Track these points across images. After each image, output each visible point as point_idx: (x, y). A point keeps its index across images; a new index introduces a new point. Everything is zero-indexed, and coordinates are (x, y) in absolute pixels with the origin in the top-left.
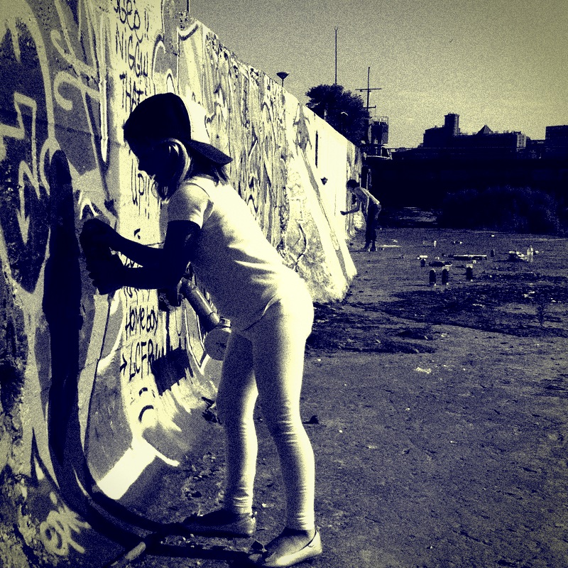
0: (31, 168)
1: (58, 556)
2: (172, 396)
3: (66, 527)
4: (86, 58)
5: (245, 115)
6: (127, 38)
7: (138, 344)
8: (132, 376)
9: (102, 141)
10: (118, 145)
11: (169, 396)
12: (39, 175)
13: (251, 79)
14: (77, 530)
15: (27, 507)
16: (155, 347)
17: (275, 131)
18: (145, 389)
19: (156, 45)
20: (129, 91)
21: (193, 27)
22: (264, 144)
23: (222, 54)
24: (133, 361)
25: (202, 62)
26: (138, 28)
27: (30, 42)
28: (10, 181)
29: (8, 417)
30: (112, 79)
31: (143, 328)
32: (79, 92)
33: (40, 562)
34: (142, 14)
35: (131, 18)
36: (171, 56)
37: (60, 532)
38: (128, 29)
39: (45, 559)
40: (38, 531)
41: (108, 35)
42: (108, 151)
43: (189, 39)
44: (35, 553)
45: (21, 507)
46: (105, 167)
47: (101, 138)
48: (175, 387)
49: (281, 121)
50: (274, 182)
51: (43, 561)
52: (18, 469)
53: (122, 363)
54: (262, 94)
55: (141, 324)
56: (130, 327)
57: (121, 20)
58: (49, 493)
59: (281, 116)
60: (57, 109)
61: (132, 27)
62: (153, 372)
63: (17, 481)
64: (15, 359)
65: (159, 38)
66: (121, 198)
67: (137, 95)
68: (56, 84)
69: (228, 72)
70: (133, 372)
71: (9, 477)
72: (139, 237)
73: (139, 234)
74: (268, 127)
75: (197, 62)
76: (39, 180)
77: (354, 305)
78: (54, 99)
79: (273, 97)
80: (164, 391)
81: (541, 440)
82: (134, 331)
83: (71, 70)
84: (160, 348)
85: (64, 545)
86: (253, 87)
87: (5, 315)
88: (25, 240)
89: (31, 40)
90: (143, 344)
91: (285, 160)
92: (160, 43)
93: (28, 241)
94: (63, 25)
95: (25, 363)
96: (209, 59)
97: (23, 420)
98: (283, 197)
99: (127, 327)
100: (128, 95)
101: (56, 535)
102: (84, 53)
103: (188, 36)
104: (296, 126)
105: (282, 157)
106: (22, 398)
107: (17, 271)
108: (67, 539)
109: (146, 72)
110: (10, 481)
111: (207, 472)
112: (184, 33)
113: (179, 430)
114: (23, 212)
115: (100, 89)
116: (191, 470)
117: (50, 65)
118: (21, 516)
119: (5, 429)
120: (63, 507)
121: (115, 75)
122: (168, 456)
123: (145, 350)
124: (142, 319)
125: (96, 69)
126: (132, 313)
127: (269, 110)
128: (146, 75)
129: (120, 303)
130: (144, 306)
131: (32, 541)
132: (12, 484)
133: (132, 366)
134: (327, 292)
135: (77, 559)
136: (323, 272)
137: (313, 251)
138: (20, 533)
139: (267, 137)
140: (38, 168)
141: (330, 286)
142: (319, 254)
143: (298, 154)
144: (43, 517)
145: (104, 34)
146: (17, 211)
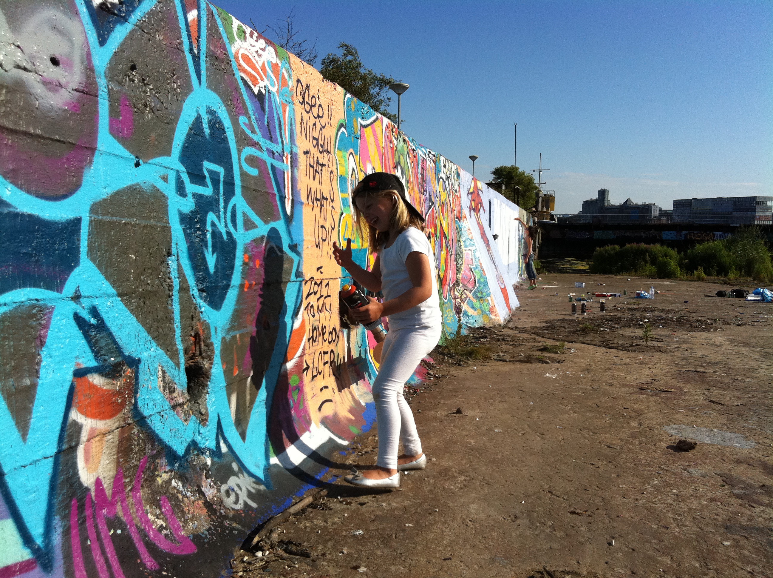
0: (219, 217)
1: (233, 509)
2: (351, 393)
3: (244, 489)
4: (271, 138)
5: (422, 186)
6: (311, 124)
7: (320, 353)
8: (314, 377)
9: (286, 200)
10: (302, 203)
11: (348, 392)
12: (226, 222)
13: (428, 159)
14: (253, 491)
15: (210, 473)
16: (336, 355)
17: (451, 199)
18: (326, 387)
19: (338, 130)
20: (312, 164)
21: (374, 118)
22: (440, 208)
23: (401, 139)
24: (316, 365)
25: (381, 145)
26: (322, 117)
27: (219, 125)
28: (198, 226)
29: (196, 404)
30: (296, 154)
31: (325, 341)
32: (265, 163)
33: (218, 514)
34: (325, 107)
35: (315, 110)
36: (352, 139)
37: (239, 492)
38: (312, 117)
39: (222, 511)
40: (219, 491)
41: (293, 121)
42: (292, 208)
43: (370, 127)
44: (214, 507)
45: (205, 472)
46: (289, 220)
47: (285, 197)
48: (354, 386)
49: (456, 191)
50: (449, 237)
51: (221, 513)
52: (204, 444)
53: (305, 366)
54: (439, 171)
55: (323, 337)
56: (312, 339)
57: (306, 111)
58: (231, 462)
59: (456, 187)
60: (244, 175)
61: (316, 116)
62: (334, 374)
63: (203, 453)
64: (203, 360)
65: (342, 125)
66: (305, 243)
67: (320, 167)
68: (243, 157)
69: (406, 153)
70: (315, 373)
71: (195, 449)
72: (321, 273)
73: (321, 270)
74: (444, 195)
75: (378, 145)
76: (226, 226)
77: (512, 329)
78: (241, 167)
79: (448, 173)
80: (343, 389)
81: (625, 425)
82: (316, 343)
83: (258, 146)
84: (341, 356)
85: (241, 502)
86: (429, 164)
87: (192, 327)
88: (212, 270)
89: (220, 123)
90: (325, 353)
91: (460, 221)
92: (343, 129)
93: (215, 272)
94: (251, 112)
95: (211, 364)
96: (388, 143)
97: (209, 407)
98: (458, 248)
99: (309, 340)
100: (311, 166)
101: (234, 494)
102: (270, 134)
103: (369, 125)
104: (470, 196)
105: (457, 218)
106: (209, 390)
107: (204, 294)
108: (243, 497)
109: (329, 150)
110: (196, 452)
111: (369, 449)
112: (364, 123)
113: (353, 418)
114: (210, 249)
115: (285, 161)
116: (357, 448)
117: (237, 142)
118: (205, 479)
119: (191, 413)
120: (243, 474)
121: (300, 152)
122: (340, 438)
123: (327, 358)
124: (324, 334)
125: (281, 146)
126: (314, 329)
127: (445, 182)
128: (329, 152)
129: (303, 321)
130: (326, 324)
131: (213, 499)
132: (198, 455)
133: (315, 369)
134: (492, 319)
135: (250, 512)
136: (489, 304)
137: (481, 288)
138: (203, 492)
139: (443, 203)
140: (225, 218)
141: (494, 314)
142: (486, 290)
143: (471, 216)
144: (224, 480)
145: (290, 120)
146: (205, 249)
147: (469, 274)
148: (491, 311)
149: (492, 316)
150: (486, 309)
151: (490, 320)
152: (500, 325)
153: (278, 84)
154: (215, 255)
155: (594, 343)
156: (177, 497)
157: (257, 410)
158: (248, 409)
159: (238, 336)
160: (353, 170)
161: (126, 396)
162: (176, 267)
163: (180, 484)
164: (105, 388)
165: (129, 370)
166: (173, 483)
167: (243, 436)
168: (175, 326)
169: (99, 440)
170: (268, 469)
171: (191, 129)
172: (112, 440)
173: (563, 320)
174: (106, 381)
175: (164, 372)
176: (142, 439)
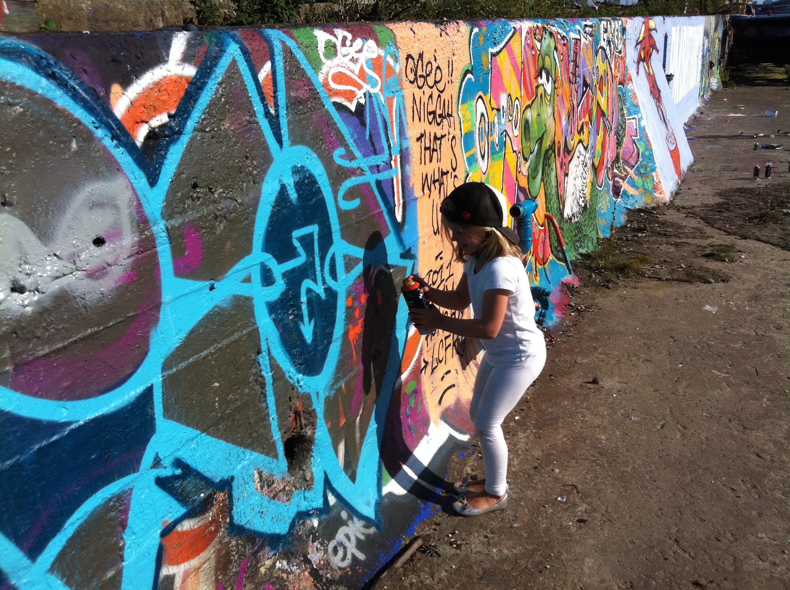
0: (315, 280)
1: (340, 569)
4: (375, 150)
5: (574, 74)
6: (425, 98)
7: (442, 340)
8: (434, 370)
9: (396, 208)
10: (416, 199)
11: (473, 366)
12: (323, 279)
13: (583, 36)
14: (362, 537)
15: (317, 534)
17: (613, 66)
18: (449, 372)
19: (462, 82)
20: (428, 145)
21: (510, 34)
22: (598, 86)
24: (436, 357)
25: (519, 60)
26: (440, 81)
27: (309, 179)
28: (292, 303)
29: (301, 472)
30: (407, 148)
32: (368, 185)
33: (324, 580)
34: (444, 66)
35: (430, 78)
36: (481, 80)
37: (347, 544)
38: (427, 90)
39: (328, 575)
40: (326, 551)
41: (402, 111)
42: (404, 211)
43: (505, 49)
44: (321, 572)
45: (311, 536)
46: (400, 228)
47: (395, 206)
49: (620, 52)
50: (608, 112)
51: (327, 578)
52: (310, 506)
53: (423, 365)
54: (597, 42)
57: (419, 87)
58: (340, 512)
59: (620, 47)
60: (343, 215)
61: (432, 84)
62: (458, 353)
63: (309, 517)
64: (305, 429)
65: (466, 72)
66: (420, 240)
67: (438, 142)
68: (340, 195)
69: (553, 48)
70: (435, 365)
71: (300, 519)
72: (441, 258)
73: (442, 255)
74: (603, 68)
75: (515, 64)
76: (324, 283)
77: (678, 210)
78: (338, 209)
79: (610, 36)
80: (468, 364)
82: (436, 335)
85: (349, 556)
86: (585, 42)
87: (291, 408)
88: (310, 340)
91: (623, 85)
92: (469, 76)
93: (313, 340)
94: (348, 138)
95: (315, 428)
96: (529, 52)
97: (314, 469)
98: (620, 119)
99: (427, 338)
100: (426, 149)
101: (342, 549)
102: (374, 147)
103: (504, 47)
104: (639, 46)
105: (620, 84)
106: (313, 454)
108: (352, 548)
109: (450, 113)
110: (301, 522)
112: (497, 49)
114: (306, 320)
115: (393, 166)
117: (333, 183)
118: (311, 544)
119: (294, 489)
120: (352, 520)
122: (461, 432)
125: (388, 152)
127: (605, 50)
128: (450, 116)
131: (319, 563)
132: (303, 523)
133: (435, 362)
134: (655, 197)
135: (358, 568)
136: (653, 180)
137: (645, 163)
138: (309, 560)
139: (602, 77)
140: (322, 275)
141: (659, 192)
142: (650, 165)
143: (638, 73)
144: (331, 537)
145: (398, 113)
146: (300, 323)
147: (631, 147)
148: (656, 188)
149: (657, 195)
150: (650, 186)
151: (653, 198)
152: (665, 204)
153: (381, 80)
154: (313, 322)
155: (772, 241)
156: (282, 577)
157: (369, 441)
158: (358, 446)
159: (343, 386)
160: (482, 115)
161: (221, 520)
162: (268, 363)
163: (285, 563)
164: (196, 527)
165: (222, 494)
166: (278, 565)
167: (353, 478)
168: (271, 419)
169: (194, 576)
170: (379, 503)
171: (274, 207)
172: (209, 567)
173: (741, 191)
174: (197, 520)
175: (260, 473)
176: (241, 545)
